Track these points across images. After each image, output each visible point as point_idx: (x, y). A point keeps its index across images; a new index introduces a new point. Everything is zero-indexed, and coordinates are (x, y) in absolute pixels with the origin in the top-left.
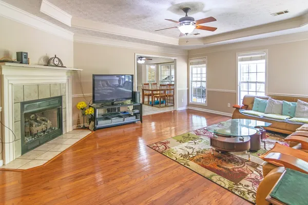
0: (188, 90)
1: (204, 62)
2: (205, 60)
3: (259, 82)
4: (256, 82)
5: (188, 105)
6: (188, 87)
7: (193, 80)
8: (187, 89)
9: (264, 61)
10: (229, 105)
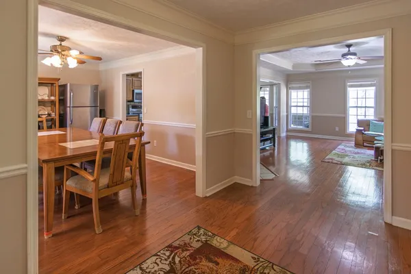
0: (287, 116)
1: (306, 87)
2: (309, 85)
3: (368, 107)
4: (365, 107)
5: (287, 131)
6: (287, 112)
7: (293, 105)
9: (374, 88)
10: (337, 129)
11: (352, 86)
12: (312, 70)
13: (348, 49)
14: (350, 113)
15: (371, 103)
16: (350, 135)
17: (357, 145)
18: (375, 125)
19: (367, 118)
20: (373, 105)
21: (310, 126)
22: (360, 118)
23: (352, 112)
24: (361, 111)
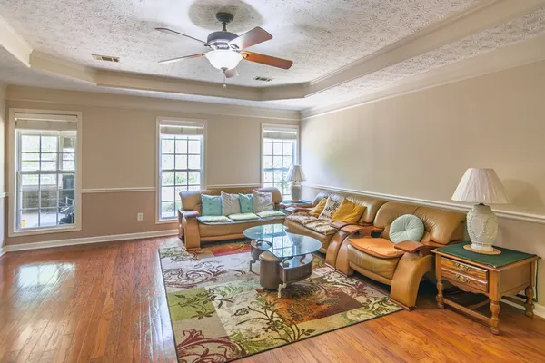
0: (6, 199)
1: (70, 126)
2: (74, 119)
3: (192, 170)
4: (187, 170)
5: (7, 240)
6: (6, 188)
7: (23, 169)
8: (3, 195)
10: (140, 217)
14: (164, 183)
15: (197, 162)
16: (166, 225)
17: (192, 248)
18: (211, 203)
19: (193, 190)
20: (199, 167)
22: (184, 191)
23: (166, 179)
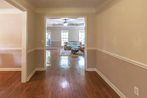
2: (50, 31)
10: (59, 45)
11: (62, 32)
12: (52, 26)
13: (65, 21)
14: (62, 40)
15: (67, 37)
16: (62, 47)
17: (65, 50)
18: (69, 43)
19: (66, 41)
20: (67, 38)
21: (51, 45)
22: (65, 41)
23: (62, 39)
24: (65, 39)
